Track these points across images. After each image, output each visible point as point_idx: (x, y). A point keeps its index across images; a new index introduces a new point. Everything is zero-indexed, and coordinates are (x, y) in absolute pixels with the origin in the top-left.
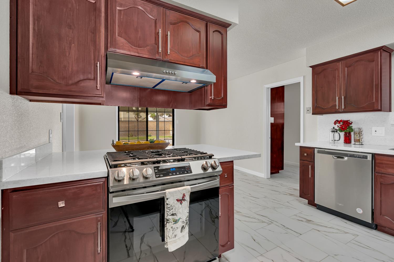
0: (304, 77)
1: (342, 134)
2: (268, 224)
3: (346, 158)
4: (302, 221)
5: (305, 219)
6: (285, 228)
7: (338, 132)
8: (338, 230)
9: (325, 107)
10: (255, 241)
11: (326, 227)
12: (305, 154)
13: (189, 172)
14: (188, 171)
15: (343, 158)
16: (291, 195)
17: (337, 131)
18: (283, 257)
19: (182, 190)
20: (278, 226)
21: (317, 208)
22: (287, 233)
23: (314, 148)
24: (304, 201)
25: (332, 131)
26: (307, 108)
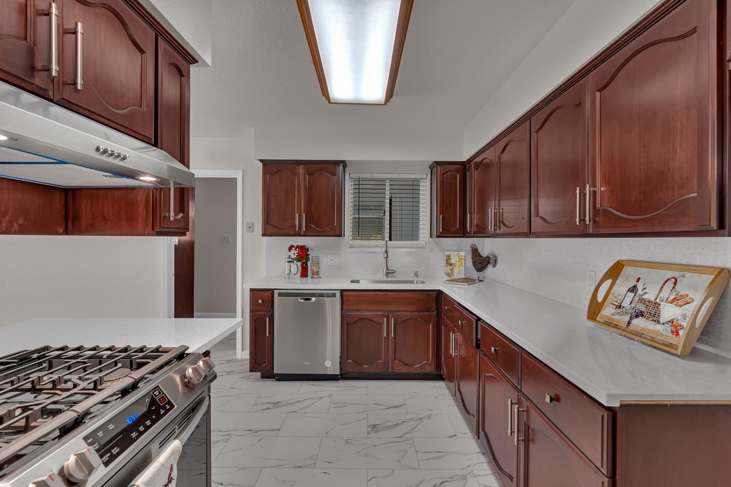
0: (243, 171)
1: (299, 264)
2: (225, 442)
3: (314, 299)
4: (268, 408)
5: (270, 403)
6: (252, 433)
7: (295, 262)
8: (312, 398)
9: (281, 227)
10: (222, 484)
11: (299, 402)
12: (260, 301)
13: (168, 407)
14: (165, 404)
15: (309, 299)
16: (229, 373)
17: (293, 262)
18: (278, 479)
19: (169, 458)
20: (242, 435)
21: (277, 380)
22: (261, 439)
23: (273, 290)
24: (253, 375)
25: (289, 262)
26: (247, 223)
